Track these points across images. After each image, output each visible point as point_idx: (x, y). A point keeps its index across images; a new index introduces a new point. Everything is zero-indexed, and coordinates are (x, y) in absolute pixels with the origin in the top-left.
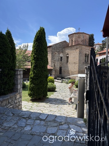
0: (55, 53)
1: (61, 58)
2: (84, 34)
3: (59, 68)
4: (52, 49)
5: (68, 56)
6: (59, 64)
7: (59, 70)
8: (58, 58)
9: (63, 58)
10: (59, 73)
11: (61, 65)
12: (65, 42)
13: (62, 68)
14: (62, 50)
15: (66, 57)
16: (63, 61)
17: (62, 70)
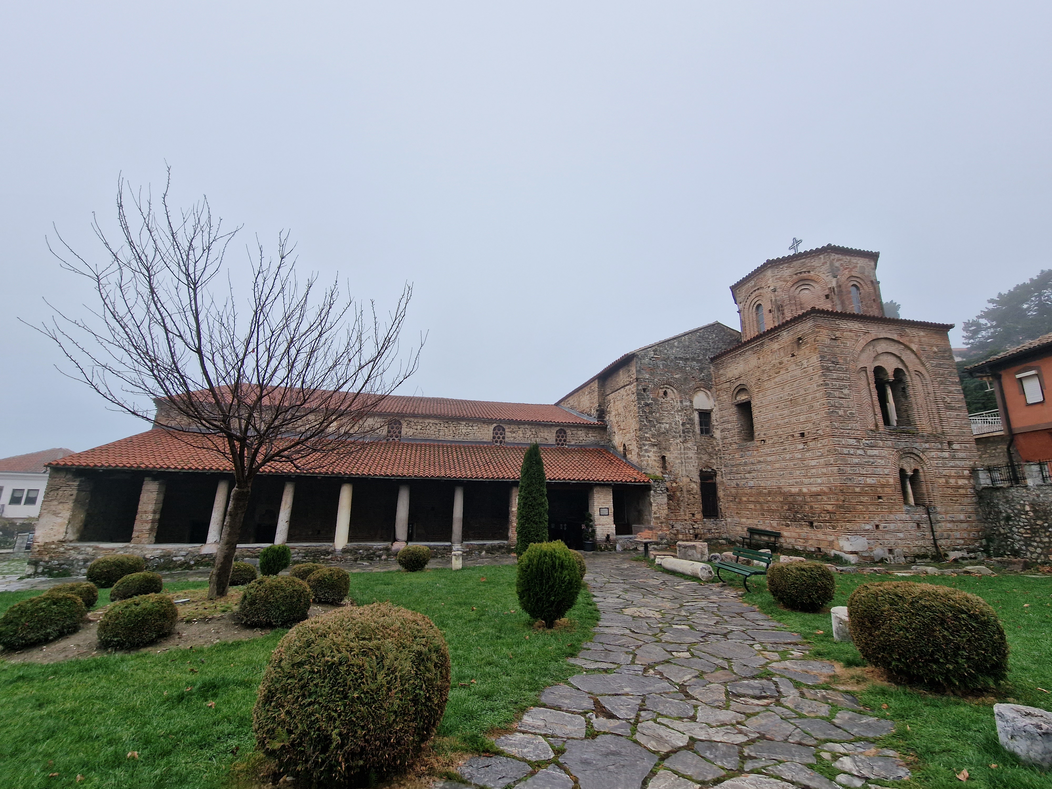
0: (661, 392)
1: (705, 415)
2: (834, 256)
3: (697, 478)
4: (638, 372)
5: (743, 397)
6: (691, 454)
7: (696, 487)
8: (679, 418)
9: (714, 416)
10: (697, 509)
11: (705, 457)
12: (717, 328)
13: (718, 479)
14: (701, 370)
15: (734, 409)
16: (717, 434)
17: (721, 493)
